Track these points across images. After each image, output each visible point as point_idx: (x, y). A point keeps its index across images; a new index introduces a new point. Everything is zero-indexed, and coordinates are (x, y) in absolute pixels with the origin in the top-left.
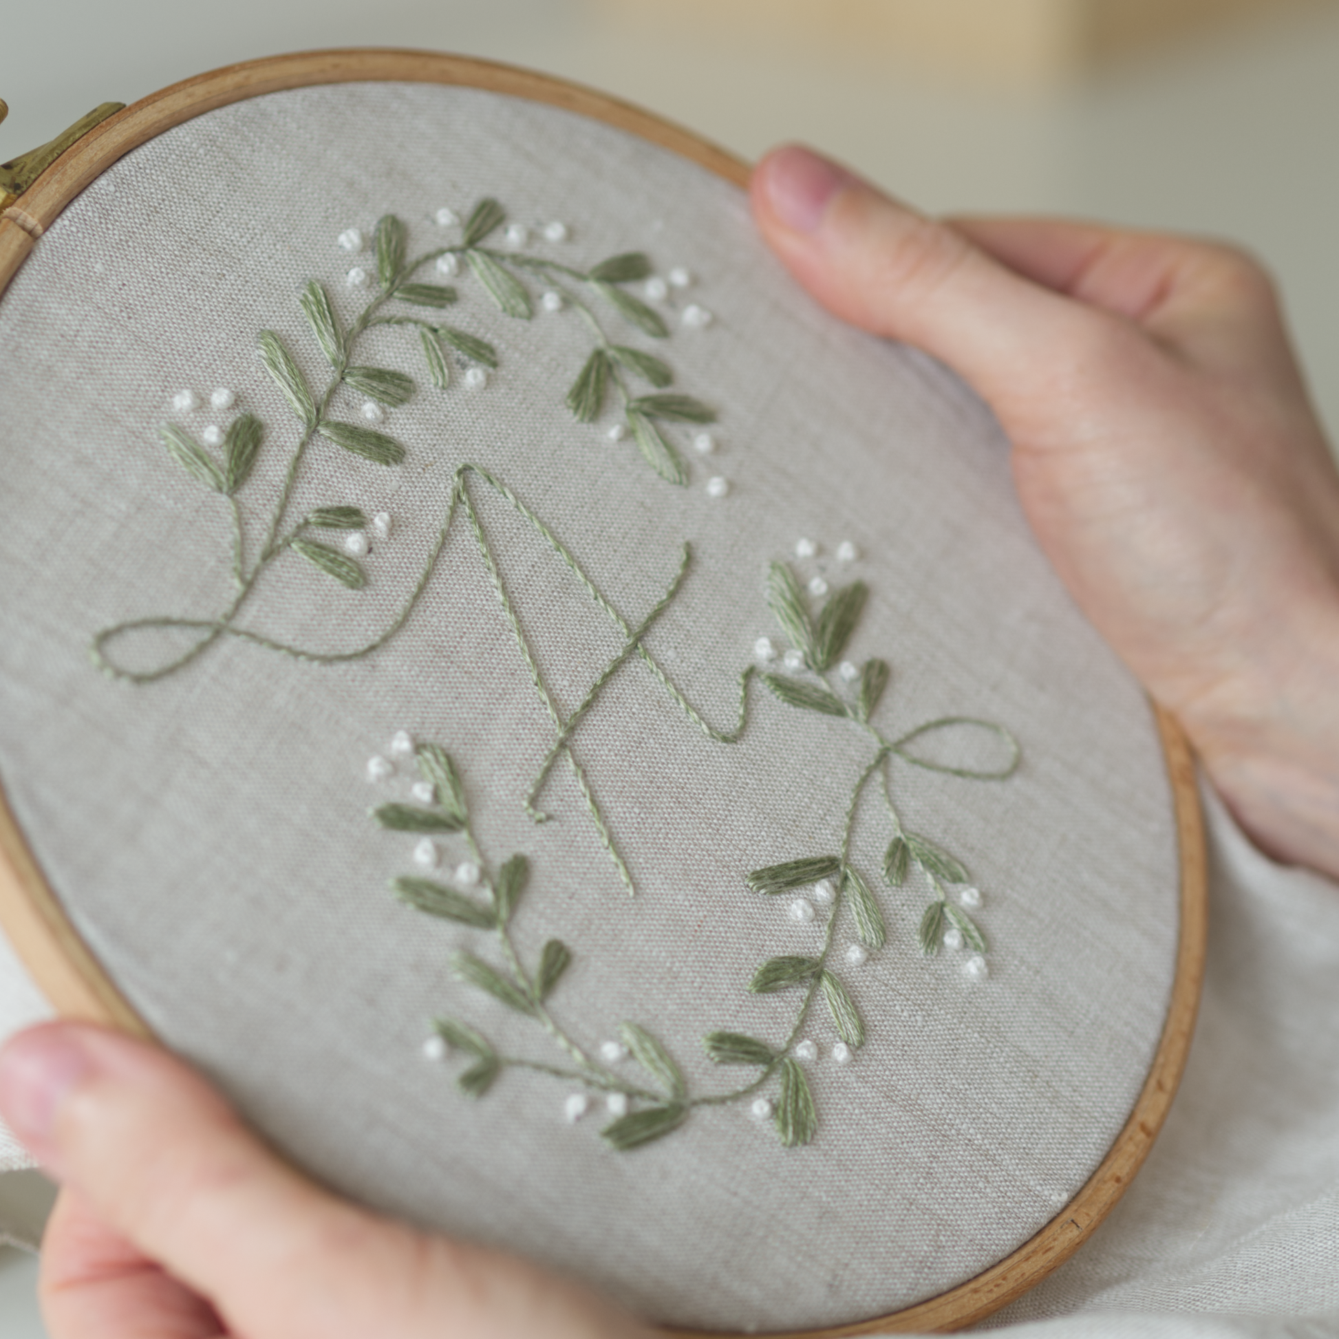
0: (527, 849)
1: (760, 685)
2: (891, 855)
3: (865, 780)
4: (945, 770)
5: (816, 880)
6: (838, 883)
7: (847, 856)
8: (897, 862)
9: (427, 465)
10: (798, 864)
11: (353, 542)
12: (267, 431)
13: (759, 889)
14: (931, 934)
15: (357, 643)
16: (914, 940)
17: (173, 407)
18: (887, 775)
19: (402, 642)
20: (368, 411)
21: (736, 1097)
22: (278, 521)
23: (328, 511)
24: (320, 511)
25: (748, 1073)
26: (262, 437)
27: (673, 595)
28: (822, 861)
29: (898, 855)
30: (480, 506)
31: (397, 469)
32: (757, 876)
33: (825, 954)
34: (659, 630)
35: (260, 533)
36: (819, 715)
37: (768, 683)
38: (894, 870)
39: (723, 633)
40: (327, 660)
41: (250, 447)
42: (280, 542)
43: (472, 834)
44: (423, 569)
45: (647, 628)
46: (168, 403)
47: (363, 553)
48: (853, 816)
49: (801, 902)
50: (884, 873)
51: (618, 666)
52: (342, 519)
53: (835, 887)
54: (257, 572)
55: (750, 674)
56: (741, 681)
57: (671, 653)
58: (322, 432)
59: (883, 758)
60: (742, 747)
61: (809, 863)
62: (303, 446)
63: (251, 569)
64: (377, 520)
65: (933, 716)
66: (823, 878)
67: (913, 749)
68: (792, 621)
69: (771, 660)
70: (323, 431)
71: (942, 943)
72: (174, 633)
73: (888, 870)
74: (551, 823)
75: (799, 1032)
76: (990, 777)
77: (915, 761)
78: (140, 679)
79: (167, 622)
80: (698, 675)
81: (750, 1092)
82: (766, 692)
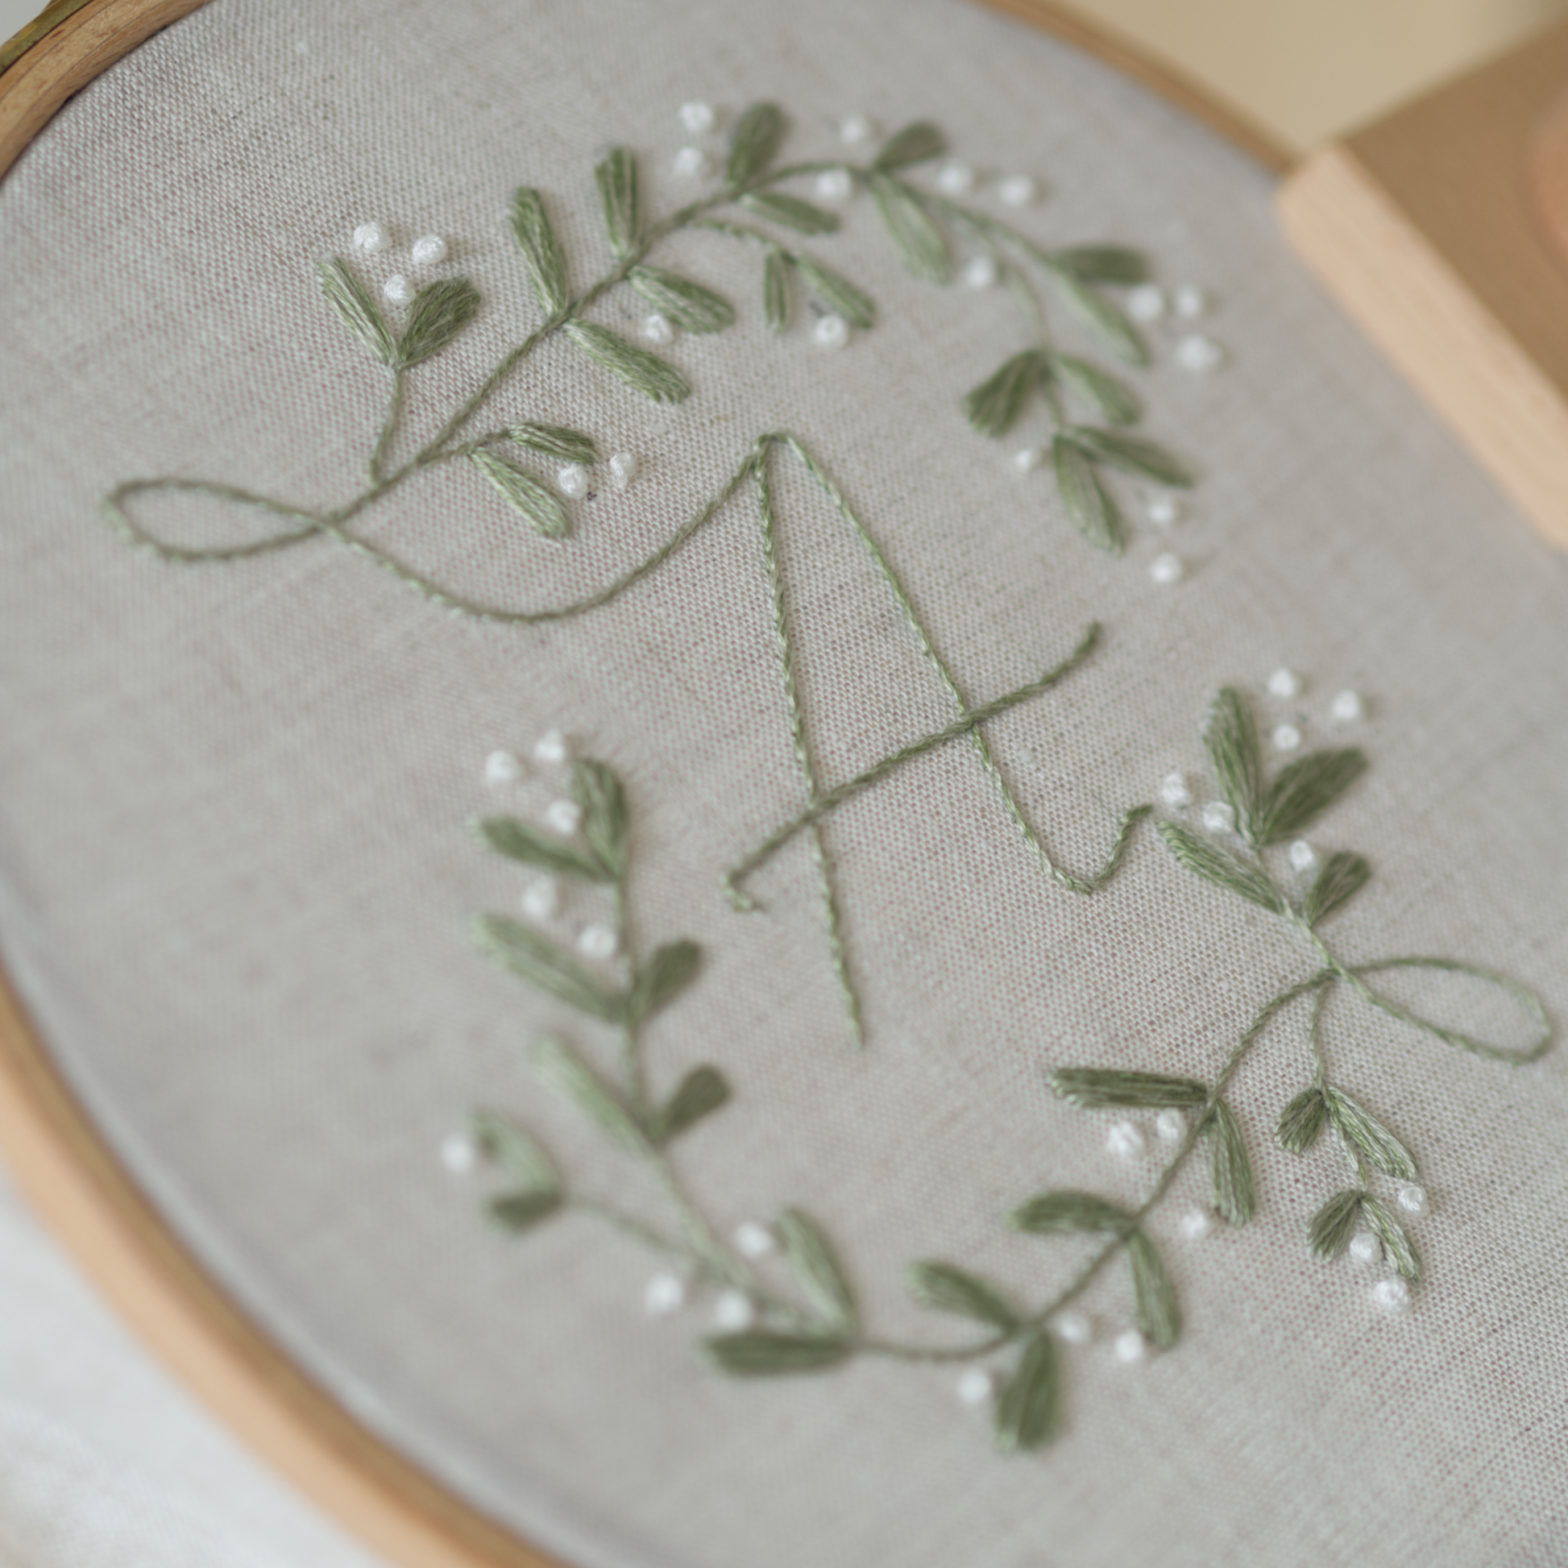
0: (706, 937)
1: (1155, 835)
2: (1296, 1107)
3: (1283, 1001)
4: (1424, 1024)
5: (1164, 1107)
6: (1197, 1123)
7: (1223, 1089)
8: (1302, 1118)
9: (718, 418)
10: (1136, 1077)
11: (569, 478)
12: (487, 309)
13: (1067, 1093)
14: (1329, 1229)
15: (528, 603)
16: (1300, 1231)
17: (352, 242)
18: (1322, 1003)
19: (598, 622)
20: (653, 330)
21: (941, 1357)
22: (461, 420)
23: (540, 429)
24: (530, 424)
25: (966, 1330)
26: (475, 312)
27: (1051, 681)
28: (1178, 1082)
29: (1309, 1109)
30: (784, 493)
31: (671, 409)
32: (1069, 1076)
33: (1146, 1209)
34: (1013, 718)
35: (423, 429)
36: (1237, 899)
37: (1169, 834)
38: (1294, 1128)
39: (1116, 753)
40: (474, 610)
41: (449, 317)
42: (455, 445)
43: (624, 895)
44: (665, 542)
45: (996, 709)
46: (345, 235)
47: (579, 496)
48: (1248, 1043)
49: (1127, 1128)
50: (1276, 1129)
51: (928, 745)
52: (559, 443)
53: (1191, 1127)
54: (403, 474)
55: (1140, 814)
56: (1125, 820)
57: (1025, 756)
58: (571, 333)
59: (1324, 982)
60: (1099, 903)
61: (1158, 1080)
62: (533, 341)
63: (392, 469)
64: (614, 463)
65: (1427, 948)
66: (1172, 1106)
67: (1379, 981)
68: (1229, 765)
69: (1183, 808)
70: (574, 332)
71: (1348, 1249)
72: (245, 511)
73: (1284, 1125)
74: (757, 916)
75: (1069, 1298)
76: (1496, 1054)
77: (1376, 999)
78: (167, 553)
79: (241, 496)
80: (1058, 794)
81: (964, 1356)
82: (1161, 847)
